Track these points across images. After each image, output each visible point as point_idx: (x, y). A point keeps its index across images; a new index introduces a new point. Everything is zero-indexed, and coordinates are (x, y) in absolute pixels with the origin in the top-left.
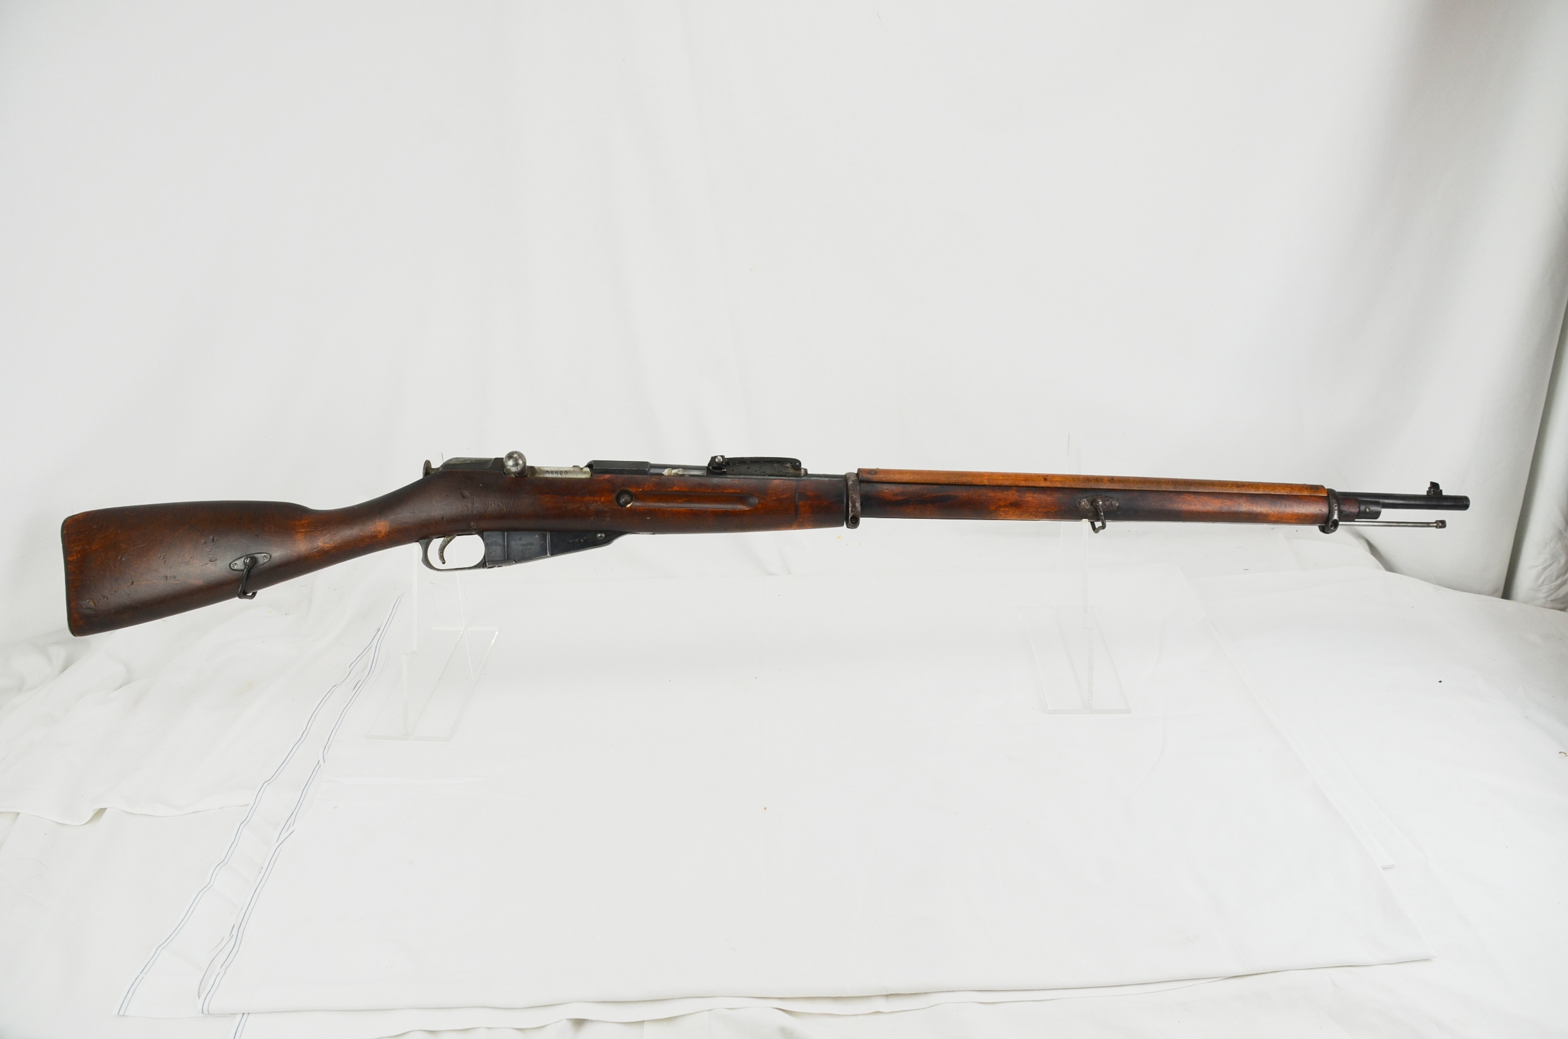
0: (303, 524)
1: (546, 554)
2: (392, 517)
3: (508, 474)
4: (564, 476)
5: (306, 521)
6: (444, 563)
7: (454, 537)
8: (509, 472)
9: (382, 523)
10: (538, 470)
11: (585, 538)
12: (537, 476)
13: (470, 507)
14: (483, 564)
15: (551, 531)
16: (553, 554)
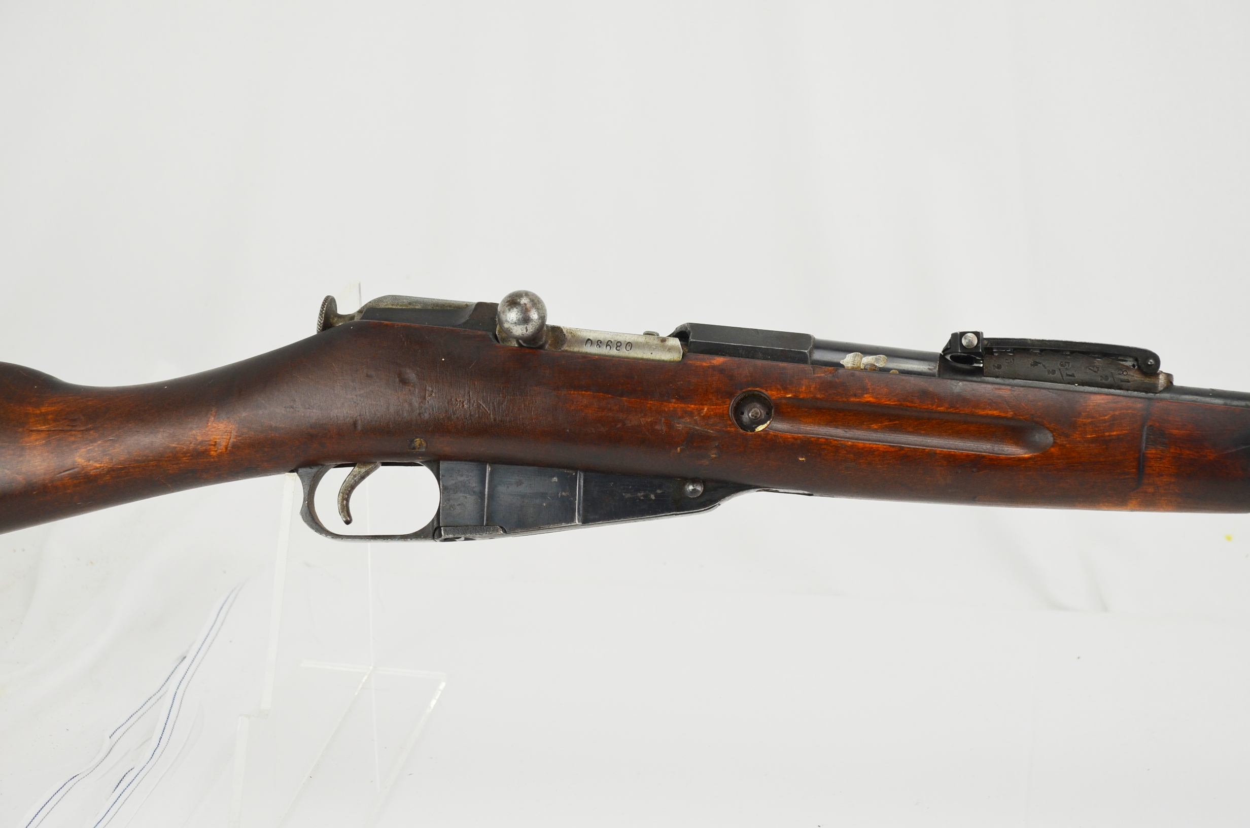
0: (42, 414)
1: (572, 520)
2: (244, 414)
3: (504, 340)
4: (624, 353)
5: (50, 409)
6: (348, 522)
7: (376, 468)
8: (508, 334)
9: (222, 426)
10: (569, 336)
11: (659, 491)
12: (565, 348)
13: (416, 405)
14: (433, 532)
15: (586, 470)
16: (587, 521)
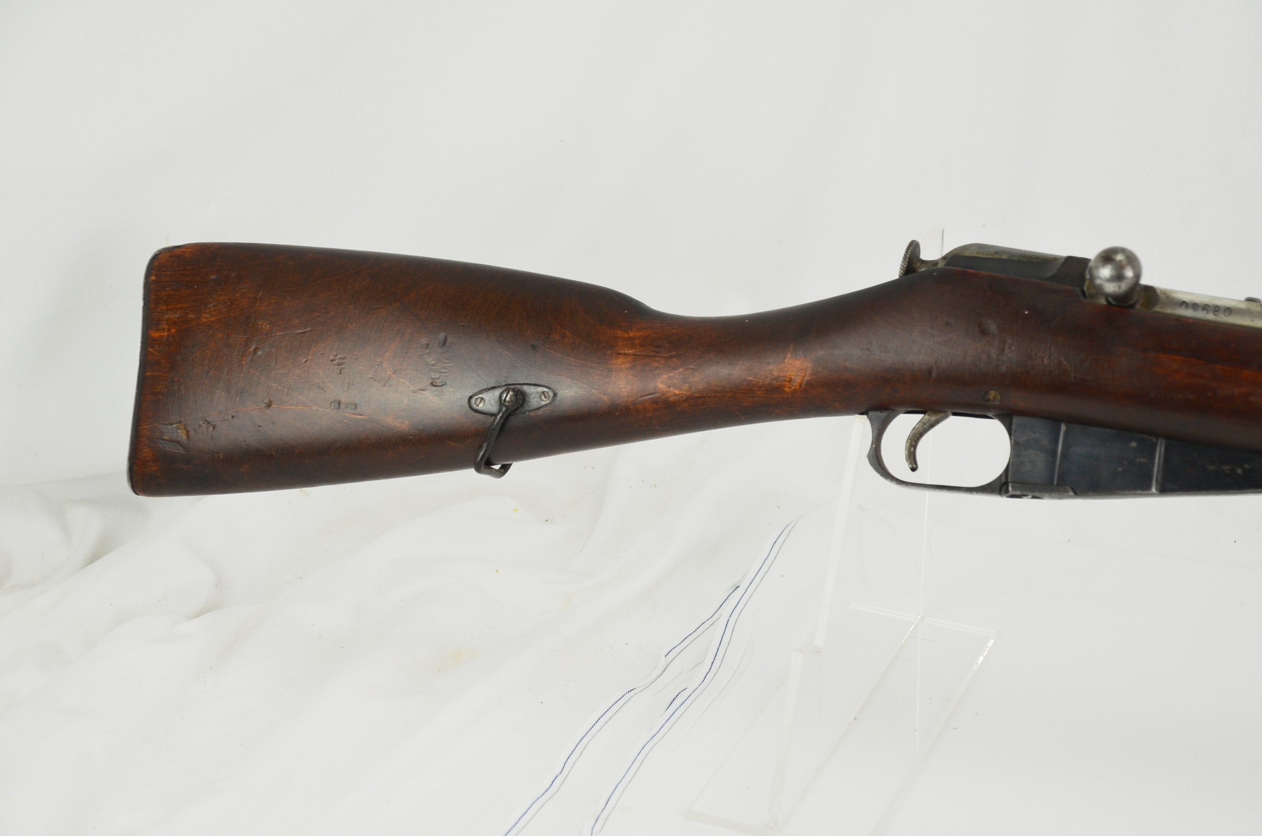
0: (631, 339)
1: (1148, 487)
2: (820, 353)
3: (1092, 296)
4: (1222, 318)
5: (638, 334)
6: (913, 469)
7: (946, 417)
8: (1099, 290)
9: (798, 363)
10: (1162, 297)
11: (1247, 466)
12: (1157, 309)
13: (994, 356)
14: (999, 487)
15: (1170, 438)
16: (1165, 490)
